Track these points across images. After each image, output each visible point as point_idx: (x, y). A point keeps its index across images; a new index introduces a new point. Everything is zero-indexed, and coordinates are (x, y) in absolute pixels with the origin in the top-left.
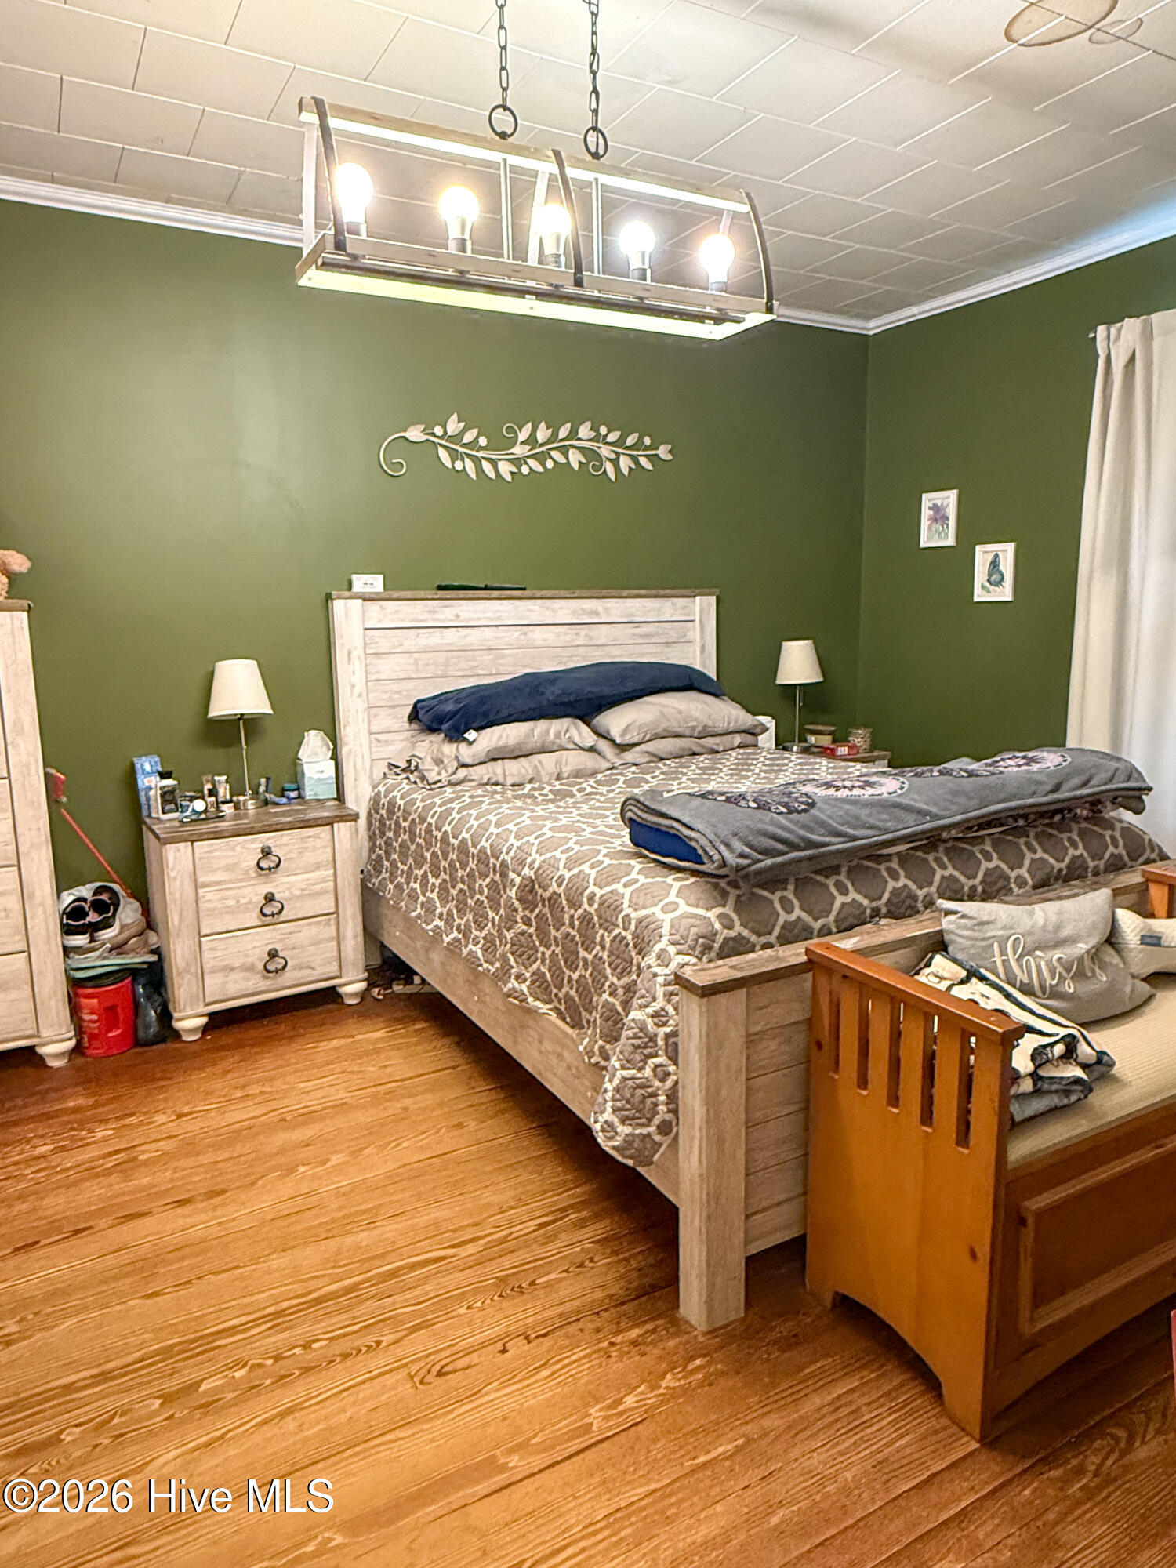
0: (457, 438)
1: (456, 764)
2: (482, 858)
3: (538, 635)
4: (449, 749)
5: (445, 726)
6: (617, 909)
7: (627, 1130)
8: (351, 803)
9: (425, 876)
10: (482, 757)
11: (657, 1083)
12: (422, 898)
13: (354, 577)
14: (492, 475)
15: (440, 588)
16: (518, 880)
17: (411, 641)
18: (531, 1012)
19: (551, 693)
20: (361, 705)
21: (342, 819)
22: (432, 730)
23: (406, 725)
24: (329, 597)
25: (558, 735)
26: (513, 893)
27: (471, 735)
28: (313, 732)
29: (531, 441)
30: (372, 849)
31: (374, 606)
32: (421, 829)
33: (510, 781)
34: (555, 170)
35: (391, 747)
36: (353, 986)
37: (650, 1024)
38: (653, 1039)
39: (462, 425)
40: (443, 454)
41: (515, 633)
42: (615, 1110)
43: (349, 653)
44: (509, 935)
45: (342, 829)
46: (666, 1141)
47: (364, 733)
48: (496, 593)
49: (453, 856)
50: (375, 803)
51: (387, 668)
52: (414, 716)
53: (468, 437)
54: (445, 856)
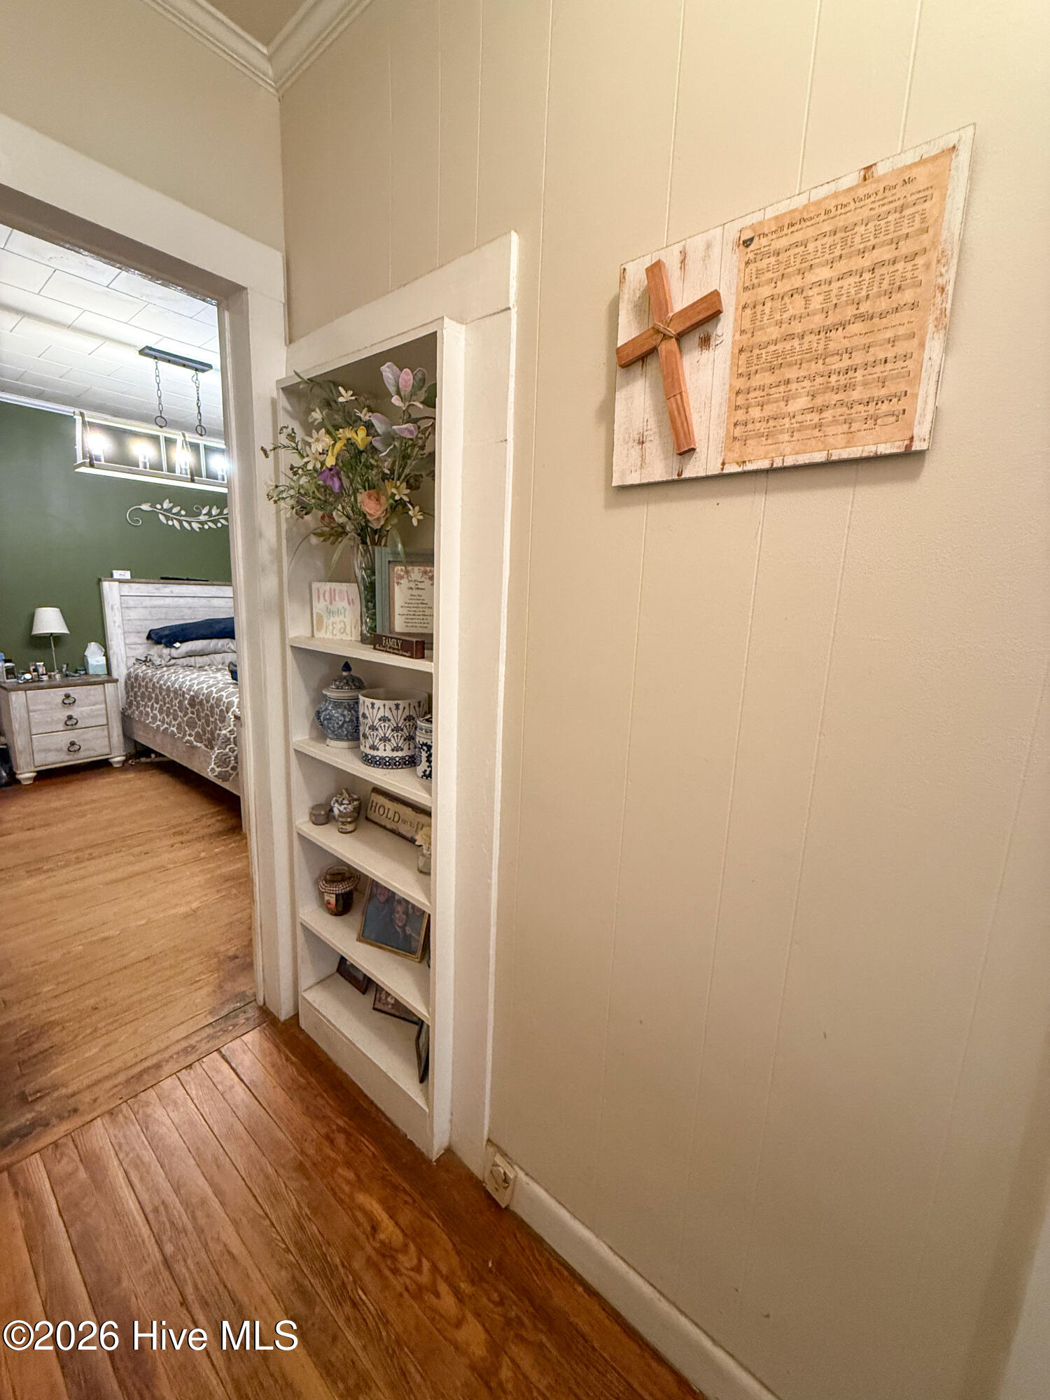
0: (169, 510)
1: (169, 657)
2: (175, 692)
3: (216, 602)
4: (166, 651)
5: (163, 641)
6: (221, 700)
7: (219, 769)
8: (115, 675)
9: (152, 704)
10: (183, 655)
11: (230, 754)
12: (151, 715)
13: (114, 572)
14: (189, 528)
15: (162, 578)
16: (188, 697)
17: (147, 602)
18: (196, 747)
19: (217, 627)
20: (120, 631)
21: (108, 682)
22: (158, 642)
23: (145, 641)
24: (100, 581)
25: (223, 646)
26: (186, 702)
27: (177, 645)
28: (93, 643)
29: (209, 514)
30: (128, 698)
31: (126, 586)
32: (150, 685)
33: (198, 665)
34: (183, 438)
35: (138, 651)
36: (117, 759)
37: (228, 734)
38: (229, 739)
39: (172, 505)
40: (161, 517)
41: (204, 600)
42: (215, 764)
43: (112, 606)
44: (185, 719)
45: (109, 687)
46: (234, 773)
47: (122, 644)
48: (193, 582)
49: (164, 693)
50: (129, 676)
51: (133, 614)
52: (149, 637)
53: (175, 510)
54: (161, 694)
